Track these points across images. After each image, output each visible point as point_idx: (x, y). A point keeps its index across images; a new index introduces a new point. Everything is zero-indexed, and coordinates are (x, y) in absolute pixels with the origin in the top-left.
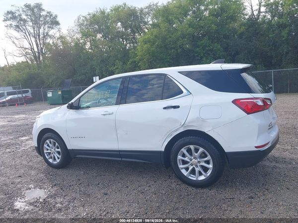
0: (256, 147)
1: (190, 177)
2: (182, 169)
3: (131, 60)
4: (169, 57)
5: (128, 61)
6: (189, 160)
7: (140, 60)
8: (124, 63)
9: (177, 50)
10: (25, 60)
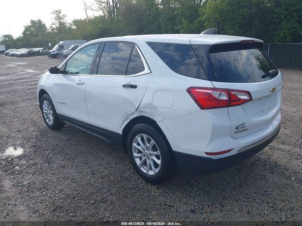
0: (207, 153)
1: (142, 169)
2: (137, 157)
3: (198, 19)
4: (239, 17)
5: (196, 20)
6: (142, 150)
7: (208, 19)
8: (192, 22)
9: (251, 9)
10: (102, 14)
